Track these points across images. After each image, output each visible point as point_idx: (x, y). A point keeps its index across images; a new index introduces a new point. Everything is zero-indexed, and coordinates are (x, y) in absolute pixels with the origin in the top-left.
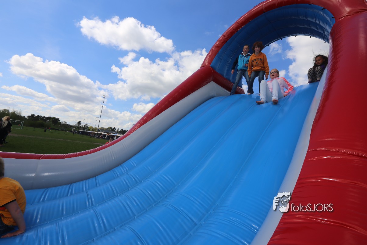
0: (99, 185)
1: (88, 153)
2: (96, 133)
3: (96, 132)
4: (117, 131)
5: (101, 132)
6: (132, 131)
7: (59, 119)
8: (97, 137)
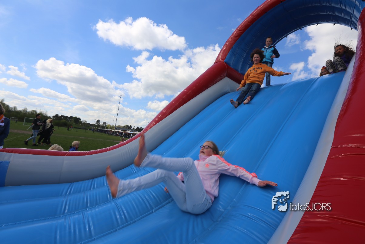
1: (107, 150)
2: (113, 132)
3: (114, 130)
4: (133, 129)
5: (118, 130)
6: (148, 129)
7: (80, 118)
8: (115, 134)
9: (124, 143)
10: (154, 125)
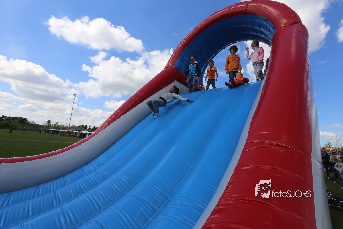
0: (68, 184)
1: (56, 153)
3: (68, 131)
4: (89, 128)
5: (73, 130)
6: (101, 130)
7: (27, 119)
8: (68, 135)
10: (107, 126)
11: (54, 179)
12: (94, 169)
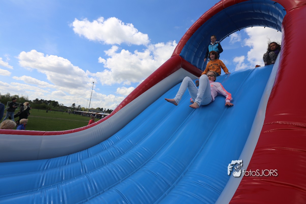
0: (91, 156)
1: (81, 130)
2: (87, 113)
3: (88, 112)
4: (104, 110)
5: (92, 112)
6: (116, 111)
7: (57, 102)
8: (88, 116)
9: (96, 123)
10: (121, 108)
11: (81, 151)
12: (112, 144)
